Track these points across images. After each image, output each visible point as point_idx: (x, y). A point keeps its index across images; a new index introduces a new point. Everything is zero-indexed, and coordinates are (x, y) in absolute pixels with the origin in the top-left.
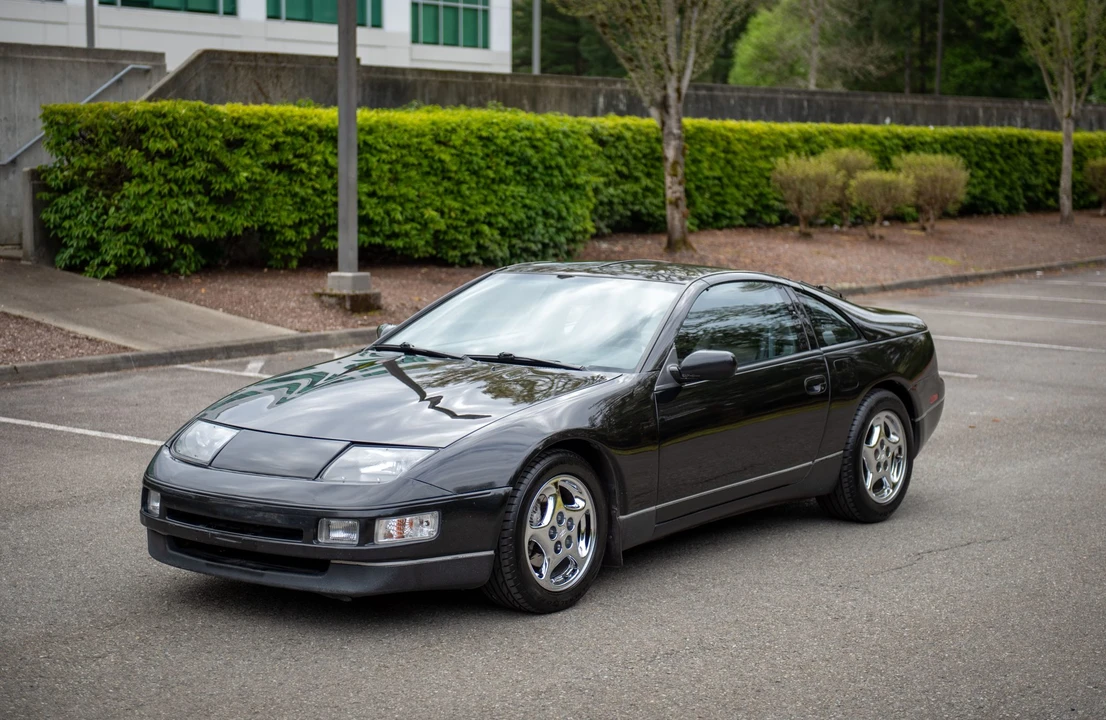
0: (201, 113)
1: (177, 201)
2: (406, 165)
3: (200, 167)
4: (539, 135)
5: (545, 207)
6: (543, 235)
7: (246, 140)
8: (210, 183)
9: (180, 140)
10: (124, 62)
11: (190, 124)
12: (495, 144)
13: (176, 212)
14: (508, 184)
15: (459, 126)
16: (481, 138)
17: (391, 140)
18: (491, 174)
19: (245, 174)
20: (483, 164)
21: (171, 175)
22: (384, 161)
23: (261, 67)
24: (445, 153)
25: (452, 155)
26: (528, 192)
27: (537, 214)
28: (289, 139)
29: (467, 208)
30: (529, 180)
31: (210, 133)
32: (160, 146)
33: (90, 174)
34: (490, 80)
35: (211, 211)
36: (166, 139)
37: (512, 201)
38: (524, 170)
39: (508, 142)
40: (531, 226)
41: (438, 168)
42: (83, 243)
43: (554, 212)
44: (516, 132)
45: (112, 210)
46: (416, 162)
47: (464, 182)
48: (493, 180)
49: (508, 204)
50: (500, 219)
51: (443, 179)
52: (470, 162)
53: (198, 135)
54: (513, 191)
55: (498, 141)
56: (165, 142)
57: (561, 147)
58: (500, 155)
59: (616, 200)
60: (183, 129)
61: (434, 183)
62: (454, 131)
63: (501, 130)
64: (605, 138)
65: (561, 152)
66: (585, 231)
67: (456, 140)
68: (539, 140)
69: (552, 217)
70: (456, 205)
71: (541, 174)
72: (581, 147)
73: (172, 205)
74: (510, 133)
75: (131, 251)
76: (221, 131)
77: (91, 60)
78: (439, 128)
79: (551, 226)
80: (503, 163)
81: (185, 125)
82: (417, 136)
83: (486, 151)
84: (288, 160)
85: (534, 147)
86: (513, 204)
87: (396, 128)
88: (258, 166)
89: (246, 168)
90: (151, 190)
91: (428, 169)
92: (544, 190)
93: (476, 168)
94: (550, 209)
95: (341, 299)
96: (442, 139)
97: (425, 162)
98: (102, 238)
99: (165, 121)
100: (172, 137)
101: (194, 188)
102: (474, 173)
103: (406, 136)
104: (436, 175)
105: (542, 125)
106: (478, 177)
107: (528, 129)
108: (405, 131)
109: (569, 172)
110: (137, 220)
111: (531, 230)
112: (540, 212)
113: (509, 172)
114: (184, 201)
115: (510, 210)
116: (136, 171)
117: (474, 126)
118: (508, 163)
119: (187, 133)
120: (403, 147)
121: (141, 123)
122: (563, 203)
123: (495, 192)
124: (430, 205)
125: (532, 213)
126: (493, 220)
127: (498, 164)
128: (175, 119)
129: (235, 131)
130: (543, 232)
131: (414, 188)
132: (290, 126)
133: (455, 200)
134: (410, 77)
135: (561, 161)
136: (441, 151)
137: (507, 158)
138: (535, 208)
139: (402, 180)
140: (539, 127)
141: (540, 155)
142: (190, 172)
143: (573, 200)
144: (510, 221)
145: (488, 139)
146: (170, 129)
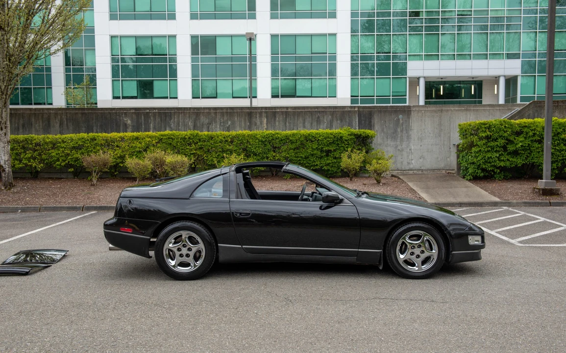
1: (492, 154)
3: (501, 142)
7: (523, 132)
8: (507, 148)
9: (493, 133)
11: (497, 127)
13: (491, 157)
19: (521, 144)
21: (489, 144)
23: (560, 106)
31: (506, 130)
32: (484, 135)
35: (508, 157)
36: (486, 132)
42: (464, 168)
45: (470, 157)
53: (500, 131)
60: (494, 129)
73: (489, 155)
75: (475, 171)
76: (511, 129)
77: (501, 108)
88: (527, 141)
89: (521, 142)
90: (480, 150)
95: (539, 189)
98: (469, 166)
99: (486, 126)
100: (490, 132)
101: (498, 149)
110: (475, 160)
114: (495, 154)
121: (477, 127)
128: (490, 126)
129: (518, 129)
142: (496, 143)
146: (489, 129)
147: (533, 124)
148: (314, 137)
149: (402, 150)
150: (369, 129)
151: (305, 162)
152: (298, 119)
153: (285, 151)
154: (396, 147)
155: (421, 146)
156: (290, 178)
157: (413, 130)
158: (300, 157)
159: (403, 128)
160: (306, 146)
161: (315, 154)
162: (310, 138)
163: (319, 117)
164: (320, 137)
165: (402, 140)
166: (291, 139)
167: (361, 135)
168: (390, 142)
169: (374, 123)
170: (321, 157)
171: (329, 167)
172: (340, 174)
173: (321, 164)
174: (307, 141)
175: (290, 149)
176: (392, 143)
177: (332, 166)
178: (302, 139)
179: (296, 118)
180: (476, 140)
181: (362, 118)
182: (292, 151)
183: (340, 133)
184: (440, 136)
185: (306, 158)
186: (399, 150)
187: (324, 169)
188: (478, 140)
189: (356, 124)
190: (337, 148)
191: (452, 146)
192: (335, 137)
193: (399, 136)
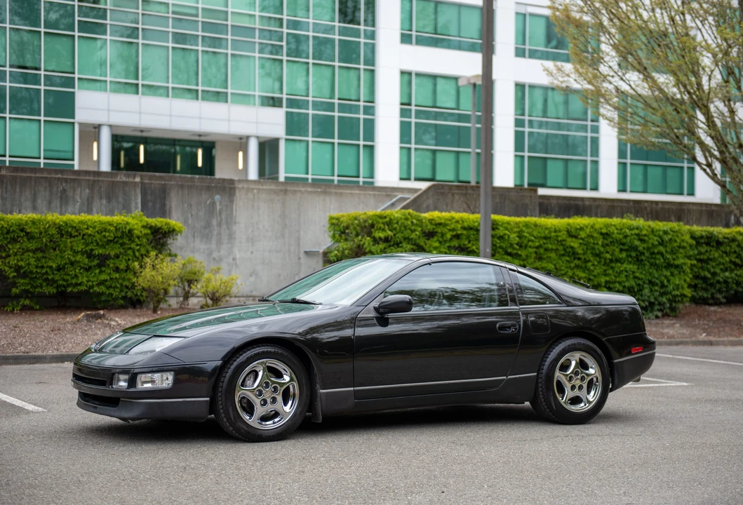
0: (409, 217)
2: (546, 250)
3: (407, 247)
4: (644, 232)
5: (650, 279)
6: (649, 297)
7: (436, 232)
9: (395, 232)
10: (397, 194)
11: (400, 222)
12: (612, 238)
14: (622, 263)
15: (587, 227)
16: (601, 234)
17: (535, 233)
18: (608, 256)
20: (602, 249)
21: (389, 251)
22: (530, 247)
24: (574, 242)
25: (580, 244)
26: (638, 269)
27: (644, 283)
28: (465, 232)
29: (592, 277)
30: (638, 261)
31: (413, 228)
32: (382, 235)
33: (346, 252)
34: (646, 205)
36: (386, 231)
37: (626, 273)
38: (634, 254)
39: (621, 236)
40: (641, 290)
41: (569, 252)
43: (658, 281)
44: (627, 231)
46: (554, 247)
47: (589, 261)
48: (611, 261)
49: (623, 276)
50: (617, 285)
51: (574, 259)
52: (594, 249)
53: (405, 229)
54: (625, 268)
55: (614, 236)
56: (384, 233)
57: (663, 241)
58: (616, 245)
59: (730, 280)
60: (396, 225)
61: (567, 261)
62: (581, 229)
63: (617, 229)
64: (721, 240)
65: (662, 243)
66: (683, 295)
67: (583, 234)
68: (645, 235)
69: (657, 285)
70: (584, 275)
71: (648, 257)
72: (678, 241)
74: (623, 231)
76: (420, 227)
77: (377, 193)
78: (571, 227)
79: (656, 291)
80: (618, 250)
81: (397, 223)
82: (555, 231)
83: (606, 242)
84: (464, 245)
85: (641, 240)
86: (626, 276)
87: (540, 226)
88: (445, 248)
91: (563, 252)
92: (650, 268)
93: (597, 252)
94: (654, 280)
96: (573, 234)
97: (561, 248)
99: (384, 220)
100: (390, 230)
102: (598, 255)
103: (547, 232)
104: (569, 256)
105: (649, 226)
106: (600, 258)
107: (637, 229)
108: (546, 229)
109: (668, 256)
111: (640, 293)
112: (647, 281)
113: (624, 255)
115: (624, 279)
116: (367, 250)
117: (597, 226)
118: (621, 250)
119: (398, 228)
120: (545, 238)
121: (370, 222)
122: (666, 277)
123: (612, 268)
124: (565, 274)
125: (641, 282)
126: (611, 286)
127: (614, 250)
128: (391, 220)
129: (430, 227)
130: (649, 294)
131: (552, 263)
132: (466, 224)
133: (584, 272)
134: (587, 203)
135: (661, 249)
136: (572, 241)
137: (621, 247)
138: (642, 279)
139: (544, 259)
140: (646, 227)
141: (645, 245)
143: (672, 274)
144: (624, 287)
145: (607, 234)
146: (388, 225)
147: (450, 220)
148: (75, 228)
149: (220, 260)
150: (161, 217)
151: (57, 278)
152: (21, 192)
153: (16, 254)
154: (210, 254)
155: (252, 253)
156: (21, 310)
157: (238, 223)
158: (47, 267)
159: (221, 220)
160: (59, 246)
161: (79, 262)
162: (70, 230)
163: (64, 191)
164: (87, 229)
165: (219, 242)
166: (29, 230)
167: (160, 228)
168: (199, 244)
169: (170, 208)
170: (88, 269)
171: (103, 289)
172: (122, 302)
173: (88, 282)
174: (62, 236)
175: (28, 251)
176: (203, 247)
177: (109, 287)
178: (53, 231)
179: (18, 190)
180: (369, 244)
181: (149, 197)
182: (31, 254)
183: (128, 223)
184: (283, 236)
185: (59, 269)
186: (214, 259)
187: (94, 292)
188: (372, 243)
189: (136, 208)
190: (122, 251)
191: (302, 255)
192: (116, 230)
193: (215, 233)
